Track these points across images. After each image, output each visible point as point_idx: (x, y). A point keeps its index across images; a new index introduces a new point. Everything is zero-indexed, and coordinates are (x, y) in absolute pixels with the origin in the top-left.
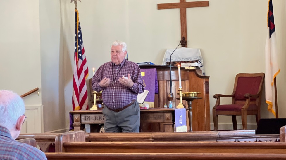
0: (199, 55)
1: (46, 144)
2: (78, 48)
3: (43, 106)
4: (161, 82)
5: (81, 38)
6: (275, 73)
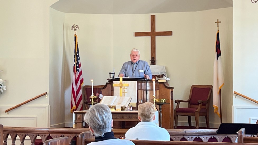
0: (164, 71)
1: (57, 136)
2: (76, 63)
3: (50, 106)
4: (139, 91)
5: (78, 56)
6: (220, 86)
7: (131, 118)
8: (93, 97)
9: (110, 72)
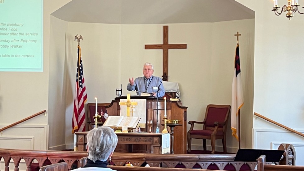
0: (177, 88)
1: (56, 160)
2: (79, 78)
3: (48, 125)
4: (149, 110)
6: (239, 106)
7: (139, 140)
8: (97, 117)
9: (117, 89)
